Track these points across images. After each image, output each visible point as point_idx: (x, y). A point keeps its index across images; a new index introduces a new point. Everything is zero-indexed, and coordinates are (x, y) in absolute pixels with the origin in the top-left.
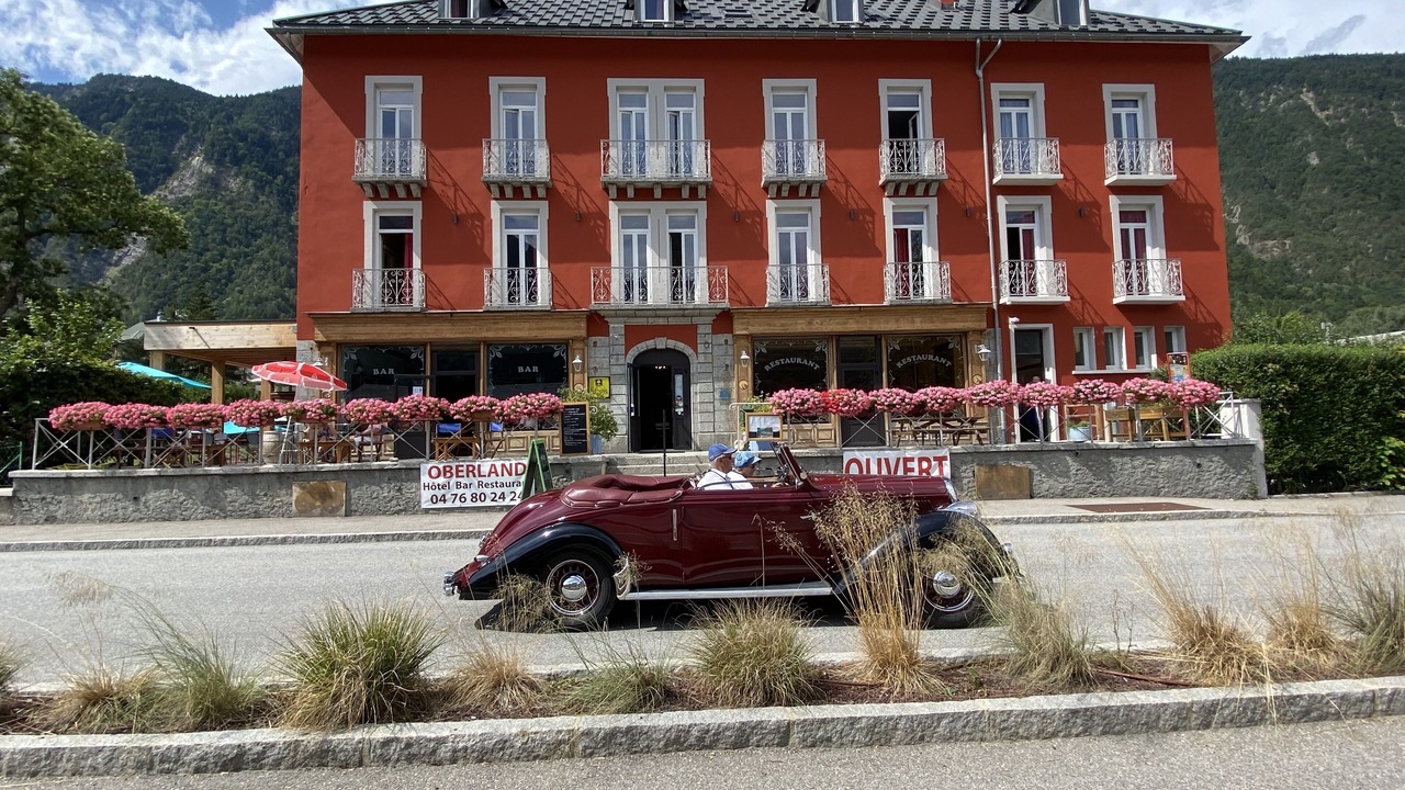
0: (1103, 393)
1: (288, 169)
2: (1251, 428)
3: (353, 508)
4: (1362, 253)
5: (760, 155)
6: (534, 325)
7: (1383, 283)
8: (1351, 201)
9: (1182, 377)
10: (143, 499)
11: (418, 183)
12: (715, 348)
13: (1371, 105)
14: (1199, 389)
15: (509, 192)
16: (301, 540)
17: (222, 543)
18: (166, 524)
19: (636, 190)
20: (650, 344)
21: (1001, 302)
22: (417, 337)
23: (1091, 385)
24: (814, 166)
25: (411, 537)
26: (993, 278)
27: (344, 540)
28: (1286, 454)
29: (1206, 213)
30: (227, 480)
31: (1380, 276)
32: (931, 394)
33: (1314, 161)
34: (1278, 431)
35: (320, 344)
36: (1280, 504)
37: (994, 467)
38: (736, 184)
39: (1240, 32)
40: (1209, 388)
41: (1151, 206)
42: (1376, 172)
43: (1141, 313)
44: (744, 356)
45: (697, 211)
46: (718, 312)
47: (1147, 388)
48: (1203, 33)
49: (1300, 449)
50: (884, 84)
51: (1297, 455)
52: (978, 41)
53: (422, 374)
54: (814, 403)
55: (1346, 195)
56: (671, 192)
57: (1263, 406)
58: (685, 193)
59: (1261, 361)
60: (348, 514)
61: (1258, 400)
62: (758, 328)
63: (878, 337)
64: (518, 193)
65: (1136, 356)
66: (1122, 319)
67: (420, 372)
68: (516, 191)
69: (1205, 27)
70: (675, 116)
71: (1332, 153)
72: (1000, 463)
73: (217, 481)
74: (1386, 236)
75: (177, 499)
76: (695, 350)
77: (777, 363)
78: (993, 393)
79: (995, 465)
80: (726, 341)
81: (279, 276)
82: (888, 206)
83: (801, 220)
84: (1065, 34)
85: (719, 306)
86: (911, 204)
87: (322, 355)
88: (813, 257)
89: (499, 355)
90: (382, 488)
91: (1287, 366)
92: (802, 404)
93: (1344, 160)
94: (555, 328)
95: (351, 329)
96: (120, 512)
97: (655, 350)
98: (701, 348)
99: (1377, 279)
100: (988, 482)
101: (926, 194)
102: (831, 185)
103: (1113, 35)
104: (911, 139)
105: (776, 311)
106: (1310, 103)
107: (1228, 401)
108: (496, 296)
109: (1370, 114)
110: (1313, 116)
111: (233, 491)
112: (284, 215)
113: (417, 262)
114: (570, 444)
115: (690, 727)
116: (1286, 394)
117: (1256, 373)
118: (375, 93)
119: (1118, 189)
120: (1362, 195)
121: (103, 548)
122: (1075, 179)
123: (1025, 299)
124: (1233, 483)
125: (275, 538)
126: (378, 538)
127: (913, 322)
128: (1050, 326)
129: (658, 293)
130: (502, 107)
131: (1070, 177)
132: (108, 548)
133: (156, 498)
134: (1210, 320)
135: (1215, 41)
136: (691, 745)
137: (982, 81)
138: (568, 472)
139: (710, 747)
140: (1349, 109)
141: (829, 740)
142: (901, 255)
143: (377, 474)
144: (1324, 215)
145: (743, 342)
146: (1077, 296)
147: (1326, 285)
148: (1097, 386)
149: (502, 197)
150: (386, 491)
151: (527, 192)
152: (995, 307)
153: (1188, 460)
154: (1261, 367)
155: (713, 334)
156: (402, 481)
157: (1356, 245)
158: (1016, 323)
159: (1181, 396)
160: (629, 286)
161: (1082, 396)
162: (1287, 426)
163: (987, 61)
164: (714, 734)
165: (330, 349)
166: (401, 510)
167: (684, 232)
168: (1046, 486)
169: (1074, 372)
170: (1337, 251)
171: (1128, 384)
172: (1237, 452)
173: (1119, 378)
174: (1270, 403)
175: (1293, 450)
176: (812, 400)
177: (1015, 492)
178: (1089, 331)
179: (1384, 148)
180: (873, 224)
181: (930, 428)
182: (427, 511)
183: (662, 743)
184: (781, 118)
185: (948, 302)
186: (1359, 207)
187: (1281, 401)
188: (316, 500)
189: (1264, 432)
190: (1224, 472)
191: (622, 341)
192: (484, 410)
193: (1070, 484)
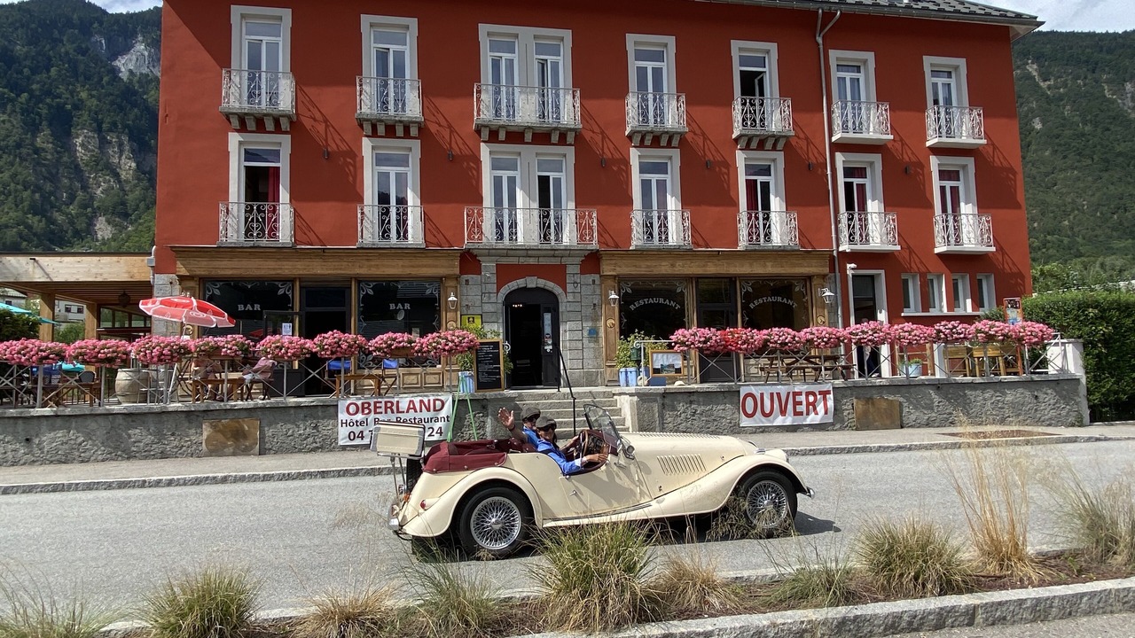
0: (960, 334)
1: (34, 87)
2: (1075, 364)
3: (267, 446)
4: (1078, 209)
5: (623, 106)
6: (407, 262)
7: (1096, 236)
8: (1069, 162)
9: (1016, 319)
10: (37, 441)
11: (289, 117)
12: (583, 287)
13: (1086, 78)
14: (1037, 330)
15: (381, 130)
16: (242, 479)
17: (158, 484)
18: (64, 467)
19: (508, 133)
20: (520, 283)
21: (841, 249)
22: (287, 272)
23: (950, 326)
24: (673, 116)
25: (356, 473)
26: (833, 227)
27: (288, 477)
28: (1104, 387)
29: (1011, 176)
30: (130, 419)
31: (1093, 230)
32: (779, 334)
33: (1038, 126)
34: (1097, 366)
35: (182, 278)
36: (1098, 430)
37: (869, 400)
38: (602, 132)
39: (1036, 18)
40: (1045, 329)
41: (964, 167)
42: (1090, 137)
43: (959, 262)
44: (614, 296)
45: (565, 156)
46: (587, 253)
47: (995, 329)
48: (1006, 16)
49: (1114, 383)
50: (735, 45)
51: (1112, 388)
52: (820, 11)
53: (290, 311)
54: (716, 341)
55: (1065, 157)
56: (541, 137)
57: (1085, 346)
58: (555, 138)
59: (1083, 306)
60: (262, 452)
61: (1081, 340)
62: (625, 268)
63: (732, 280)
64: (390, 131)
65: (954, 300)
66: (943, 267)
67: (288, 308)
68: (390, 129)
69: (1007, 11)
70: (543, 64)
71: (1053, 119)
72: (875, 396)
73: (120, 420)
74: (1098, 194)
75: (75, 440)
76: (565, 289)
77: (642, 302)
78: (870, 333)
79: (871, 398)
80: (594, 281)
81: (22, 201)
82: (740, 158)
83: (661, 168)
84: (893, 9)
85: (589, 247)
86: (761, 157)
87: (184, 289)
88: (673, 203)
89: (371, 292)
90: (298, 427)
91: (1103, 311)
92: (705, 342)
93: (1063, 126)
94: (429, 266)
95: (217, 263)
96: (10, 455)
97: (525, 289)
98: (570, 288)
99: (1091, 233)
100: (865, 413)
101: (774, 148)
102: (689, 137)
103: (933, 13)
104: (757, 96)
105: (641, 253)
106: (1035, 73)
107: (1056, 341)
108: (369, 234)
109: (1085, 85)
110: (1037, 85)
111: (138, 431)
112: (29, 136)
113: (284, 195)
114: (484, 380)
115: (902, 613)
116: (1103, 335)
117: (1079, 316)
118: (241, 24)
119: (938, 150)
120: (1078, 157)
121: (24, 492)
122: (902, 140)
123: (859, 247)
124: (1064, 413)
125: (214, 478)
126: (324, 474)
127: (765, 266)
128: (882, 272)
129: (527, 233)
130: (373, 45)
131: (898, 139)
132: (30, 491)
133: (50, 439)
134: (1015, 270)
135: (1017, 24)
136: (903, 629)
137: (821, 47)
138: (484, 407)
139: (917, 630)
140: (1067, 80)
141: (1004, 618)
142: (752, 205)
143: (292, 411)
144: (1047, 175)
145: (610, 282)
146: (905, 246)
147: (1049, 238)
148: (955, 327)
149: (374, 134)
150: (303, 429)
151: (400, 131)
152: (835, 253)
153: (1027, 393)
154: (1083, 312)
155: (581, 274)
156: (318, 418)
157: (1074, 202)
158: (853, 269)
159: (1023, 336)
160: (499, 226)
161: (943, 336)
162: (1104, 362)
163: (826, 30)
164: (921, 619)
165: (192, 284)
166: (318, 448)
167: (552, 175)
168: (913, 417)
169: (903, 314)
170: (1058, 206)
171: (979, 325)
172: (1063, 384)
173: (968, 320)
174: (1091, 342)
175: (1109, 384)
176: (714, 338)
177: (888, 422)
178: (914, 277)
179: (1097, 116)
180: (728, 175)
181: (797, 365)
182: (344, 448)
183: (882, 628)
184: (642, 72)
185: (797, 248)
186: (1076, 168)
187: (1099, 341)
188: (228, 439)
189: (1086, 368)
190: (1056, 403)
191: (494, 279)
192: (403, 346)
193: (934, 415)
